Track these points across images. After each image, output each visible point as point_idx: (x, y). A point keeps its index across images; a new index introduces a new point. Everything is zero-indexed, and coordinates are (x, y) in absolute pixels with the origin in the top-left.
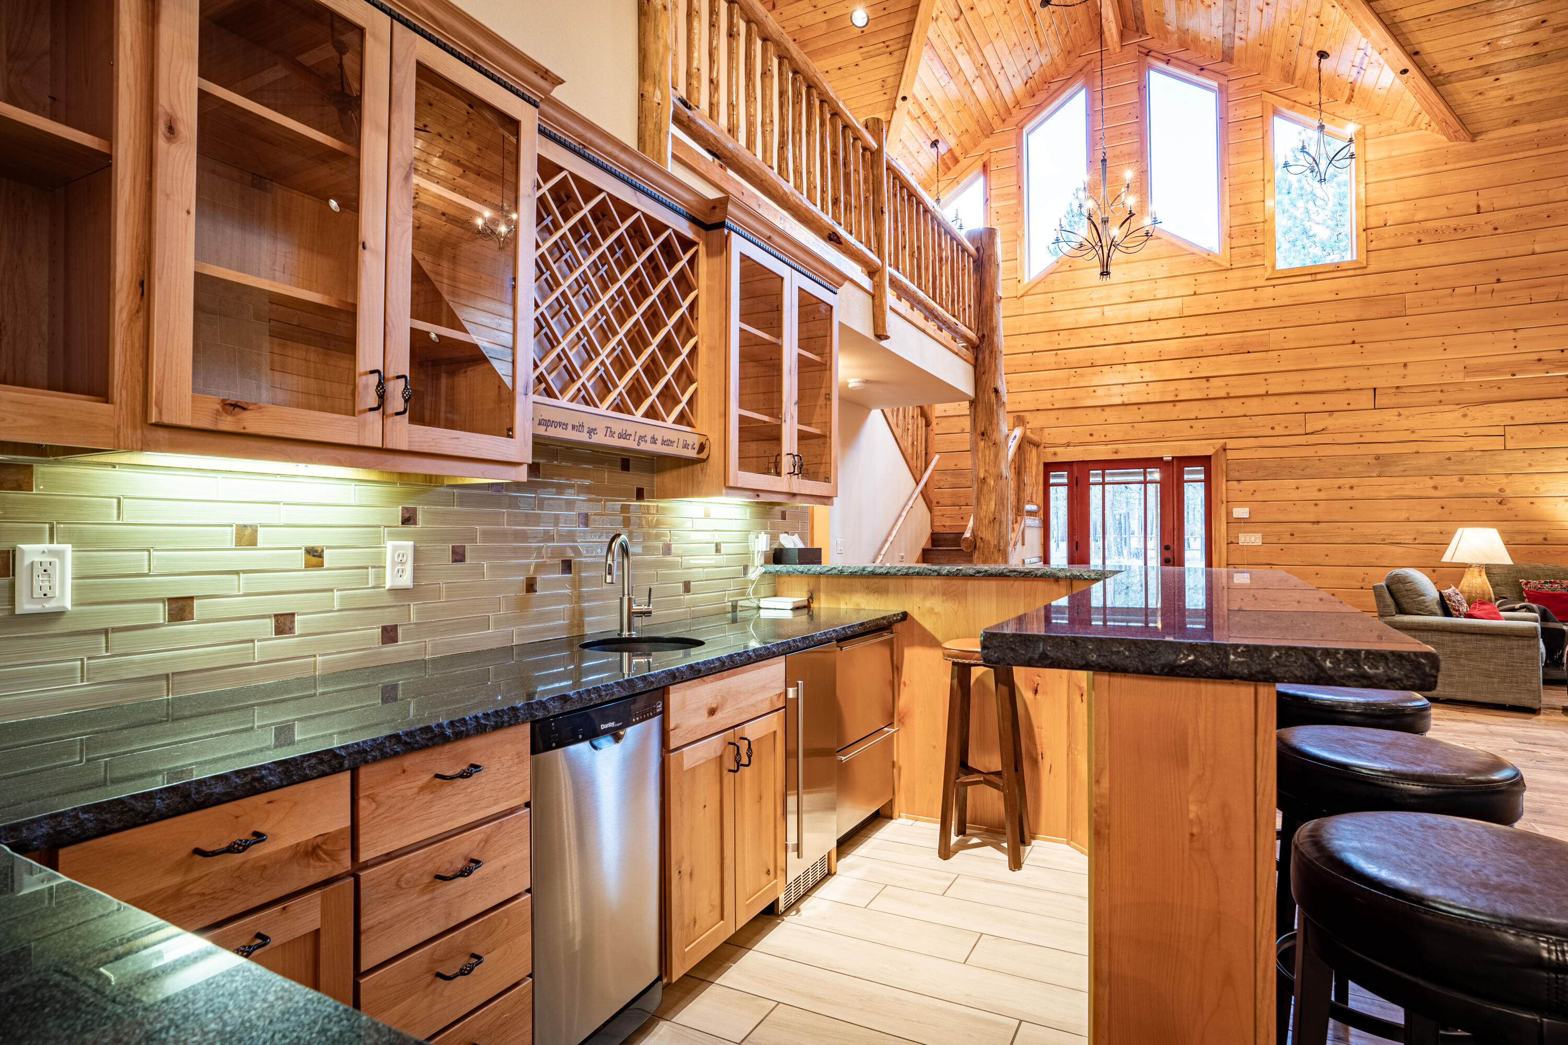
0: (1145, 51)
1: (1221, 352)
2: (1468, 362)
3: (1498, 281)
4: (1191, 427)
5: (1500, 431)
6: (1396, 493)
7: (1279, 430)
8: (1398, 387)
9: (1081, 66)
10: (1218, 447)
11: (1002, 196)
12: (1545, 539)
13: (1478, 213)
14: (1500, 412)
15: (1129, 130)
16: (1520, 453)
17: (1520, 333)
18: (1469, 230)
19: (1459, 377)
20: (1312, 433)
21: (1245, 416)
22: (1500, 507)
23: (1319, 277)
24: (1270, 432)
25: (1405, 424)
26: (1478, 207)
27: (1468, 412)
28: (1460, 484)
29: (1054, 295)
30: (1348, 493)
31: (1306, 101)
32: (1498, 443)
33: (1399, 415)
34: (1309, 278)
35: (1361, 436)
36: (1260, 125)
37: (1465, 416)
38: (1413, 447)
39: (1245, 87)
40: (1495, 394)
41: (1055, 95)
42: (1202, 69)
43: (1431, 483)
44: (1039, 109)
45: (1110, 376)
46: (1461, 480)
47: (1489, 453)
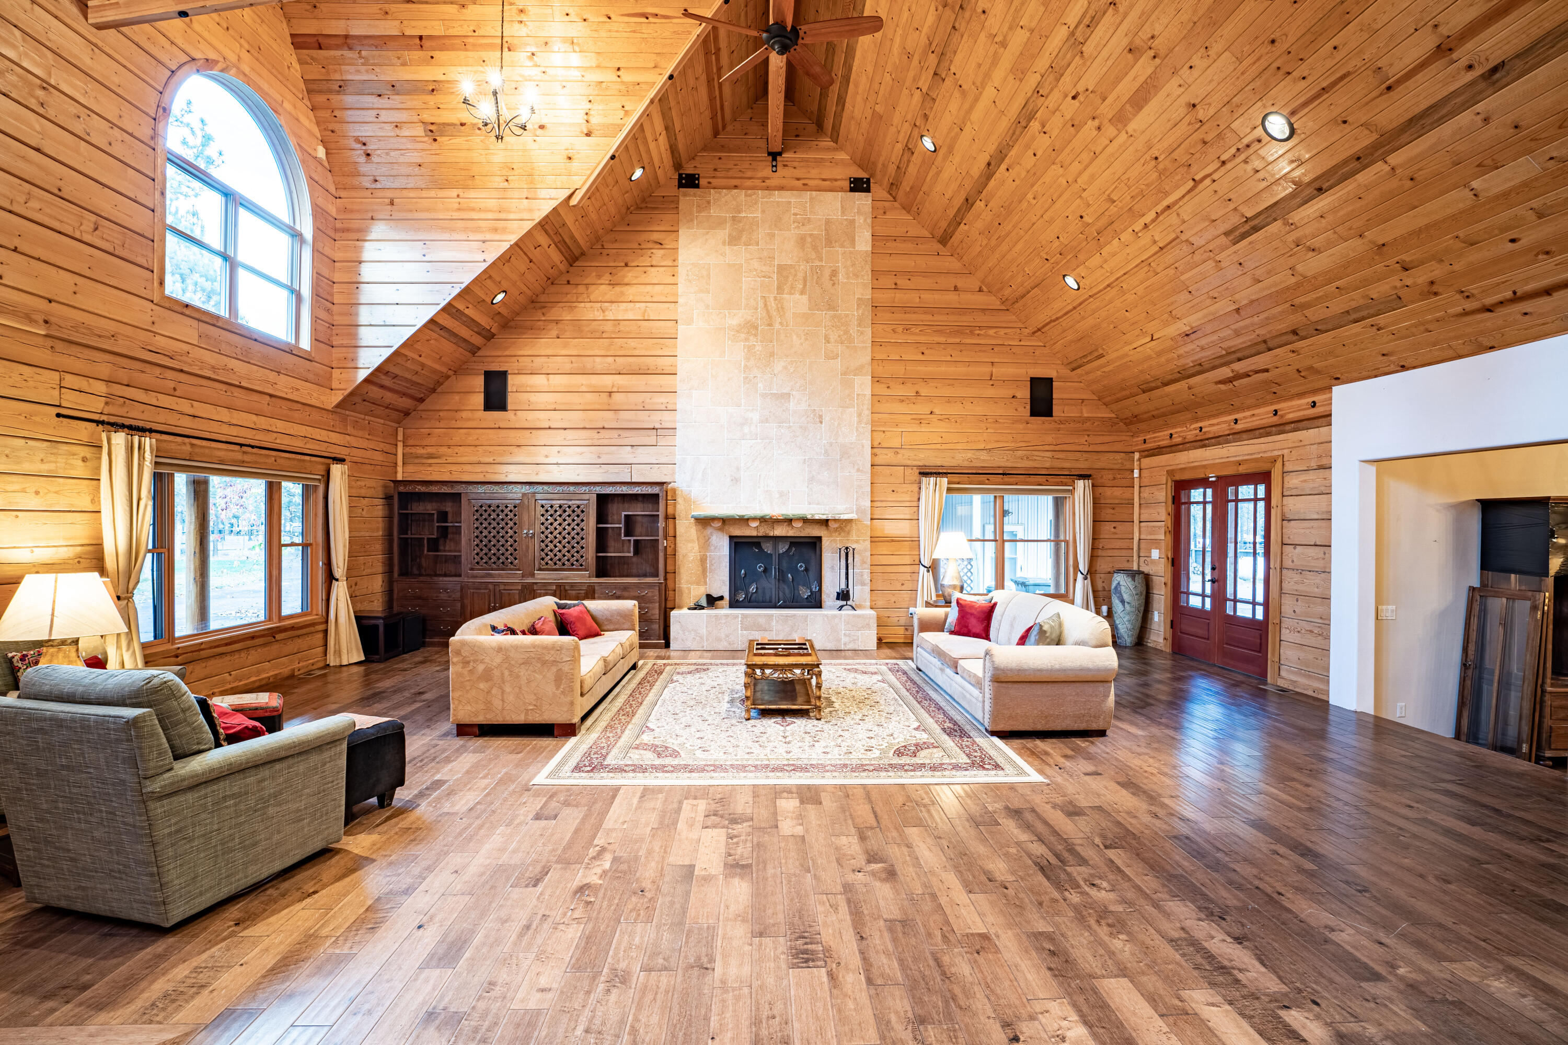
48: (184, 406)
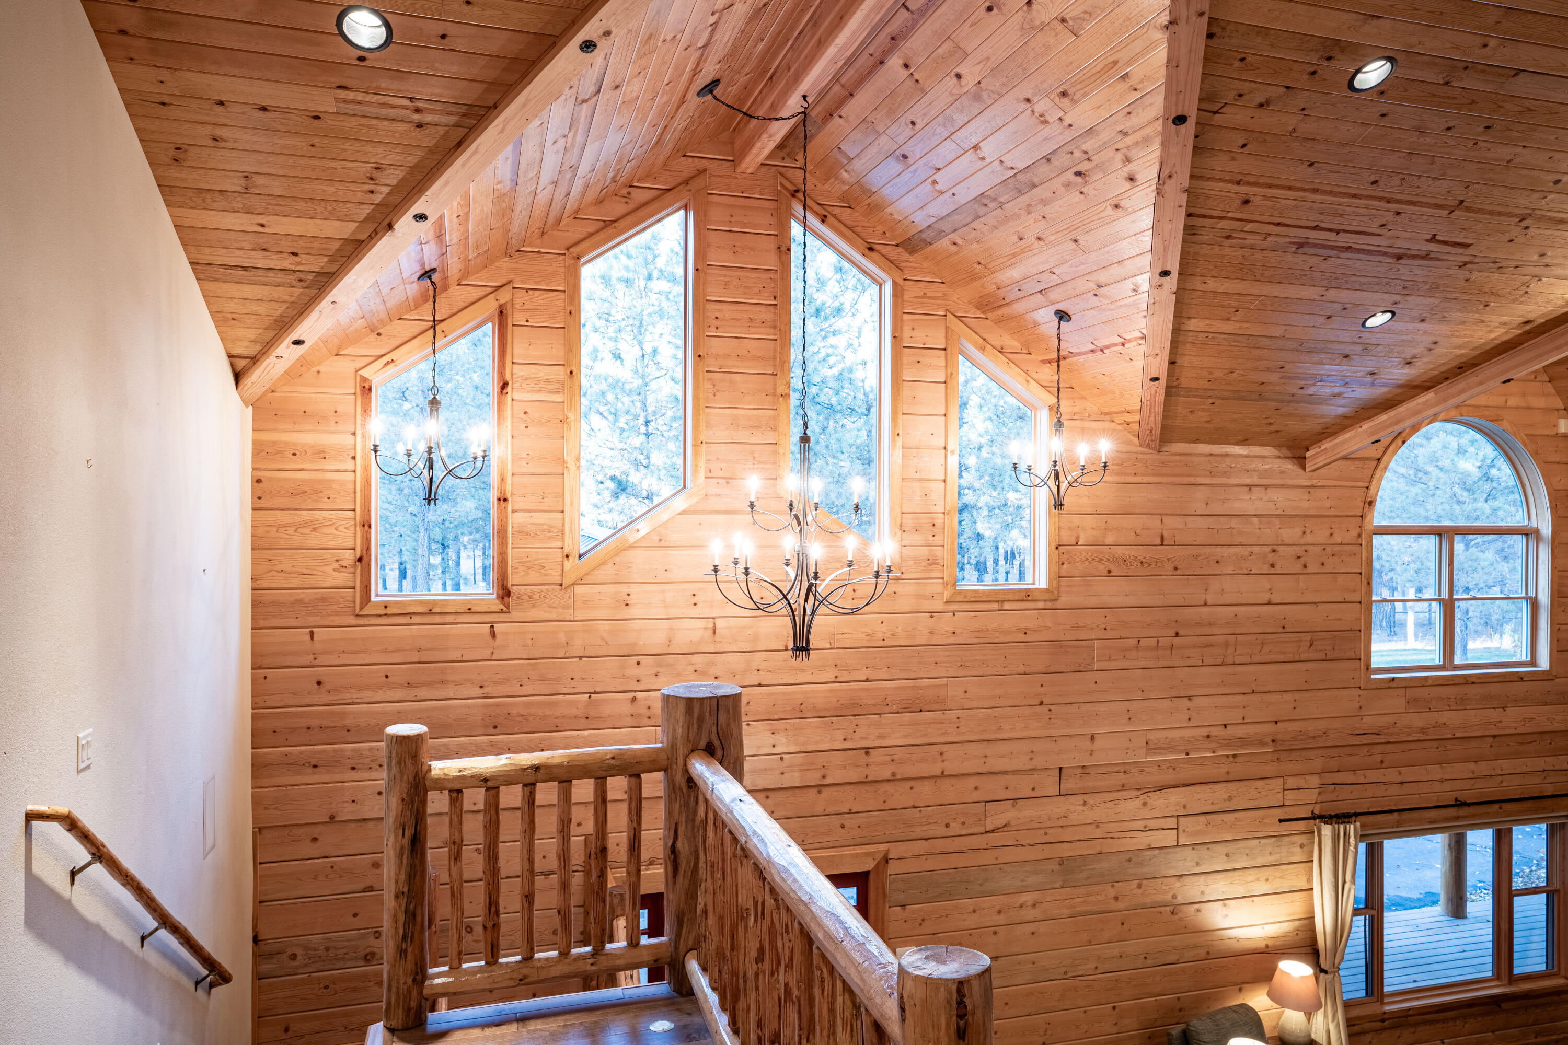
0: (792, 188)
1: (887, 709)
2: (1151, 736)
3: (1177, 634)
4: (843, 826)
5: (1172, 823)
6: (1077, 910)
7: (955, 828)
8: (1085, 767)
9: (686, 174)
10: (879, 857)
11: (536, 381)
13: (1162, 545)
14: (1175, 797)
15: (763, 317)
16: (1190, 850)
17: (1197, 702)
18: (1153, 566)
19: (1141, 757)
20: (993, 831)
21: (914, 807)
22: (1172, 918)
23: (1007, 606)
24: (942, 831)
25: (1090, 815)
26: (1162, 537)
27: (1148, 800)
28: (1139, 891)
29: (633, 589)
30: (1030, 913)
31: (997, 343)
32: (1169, 838)
33: (1085, 803)
34: (995, 606)
35: (1046, 834)
36: (942, 362)
37: (1145, 804)
38: (1097, 847)
39: (924, 296)
40: (1169, 777)
41: (640, 213)
42: (871, 249)
43: (1112, 892)
44: (610, 231)
46: (1140, 886)
47: (1164, 851)
48: (1392, 775)
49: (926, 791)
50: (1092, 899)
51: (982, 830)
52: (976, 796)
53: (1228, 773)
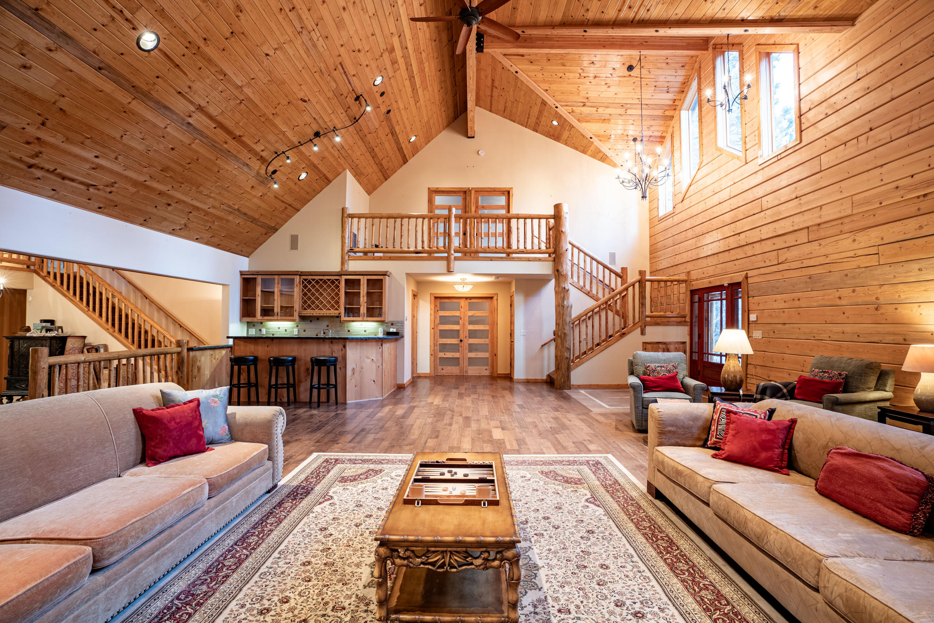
1: (744, 216)
2: (854, 198)
3: (871, 129)
4: (735, 265)
5: (873, 250)
6: (820, 303)
7: (767, 263)
8: (819, 225)
10: (743, 276)
12: (905, 340)
14: (874, 235)
16: (887, 268)
17: (886, 168)
19: (849, 212)
20: (782, 263)
21: (754, 255)
22: (876, 312)
23: (780, 156)
24: (764, 264)
25: (823, 251)
27: (856, 238)
28: (854, 294)
30: (797, 303)
31: (773, 42)
32: (874, 261)
33: (820, 245)
34: (776, 159)
37: (854, 240)
38: (827, 268)
40: (871, 222)
42: (733, 46)
43: (838, 295)
45: (708, 239)
46: (854, 291)
47: (868, 269)
49: (758, 249)
50: (826, 297)
51: (776, 263)
52: (775, 248)
53: (919, 209)
